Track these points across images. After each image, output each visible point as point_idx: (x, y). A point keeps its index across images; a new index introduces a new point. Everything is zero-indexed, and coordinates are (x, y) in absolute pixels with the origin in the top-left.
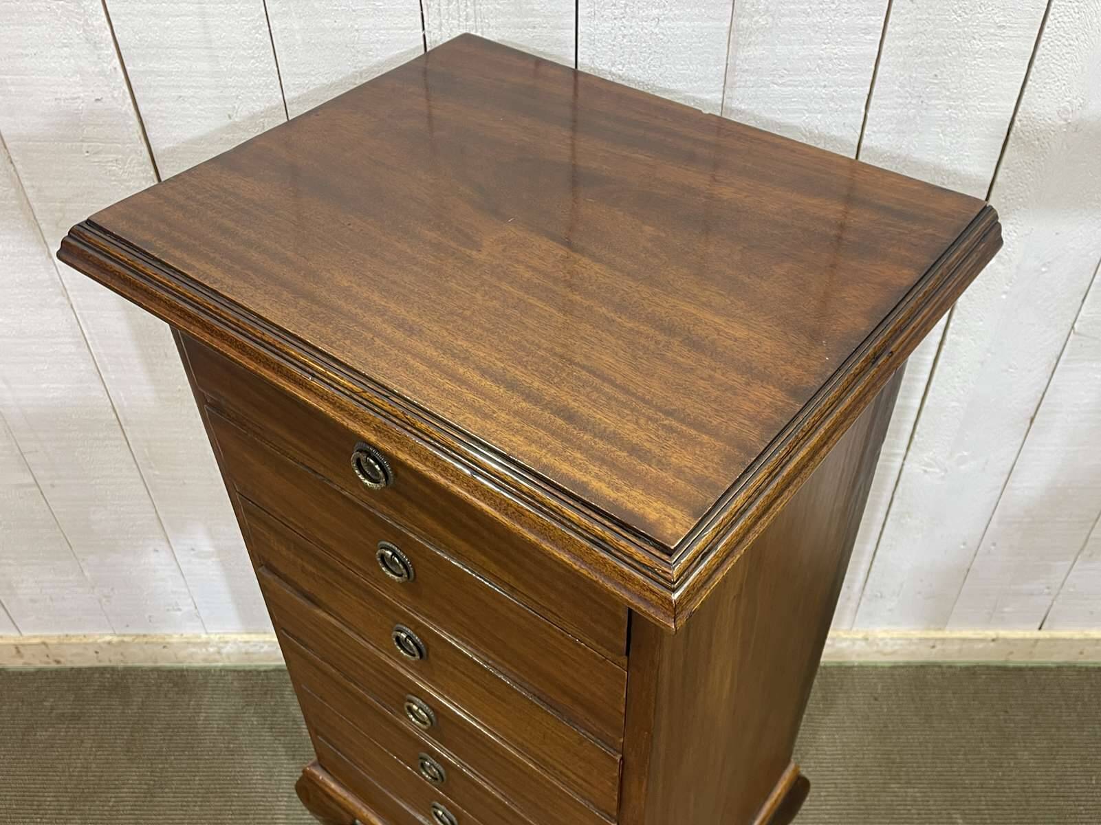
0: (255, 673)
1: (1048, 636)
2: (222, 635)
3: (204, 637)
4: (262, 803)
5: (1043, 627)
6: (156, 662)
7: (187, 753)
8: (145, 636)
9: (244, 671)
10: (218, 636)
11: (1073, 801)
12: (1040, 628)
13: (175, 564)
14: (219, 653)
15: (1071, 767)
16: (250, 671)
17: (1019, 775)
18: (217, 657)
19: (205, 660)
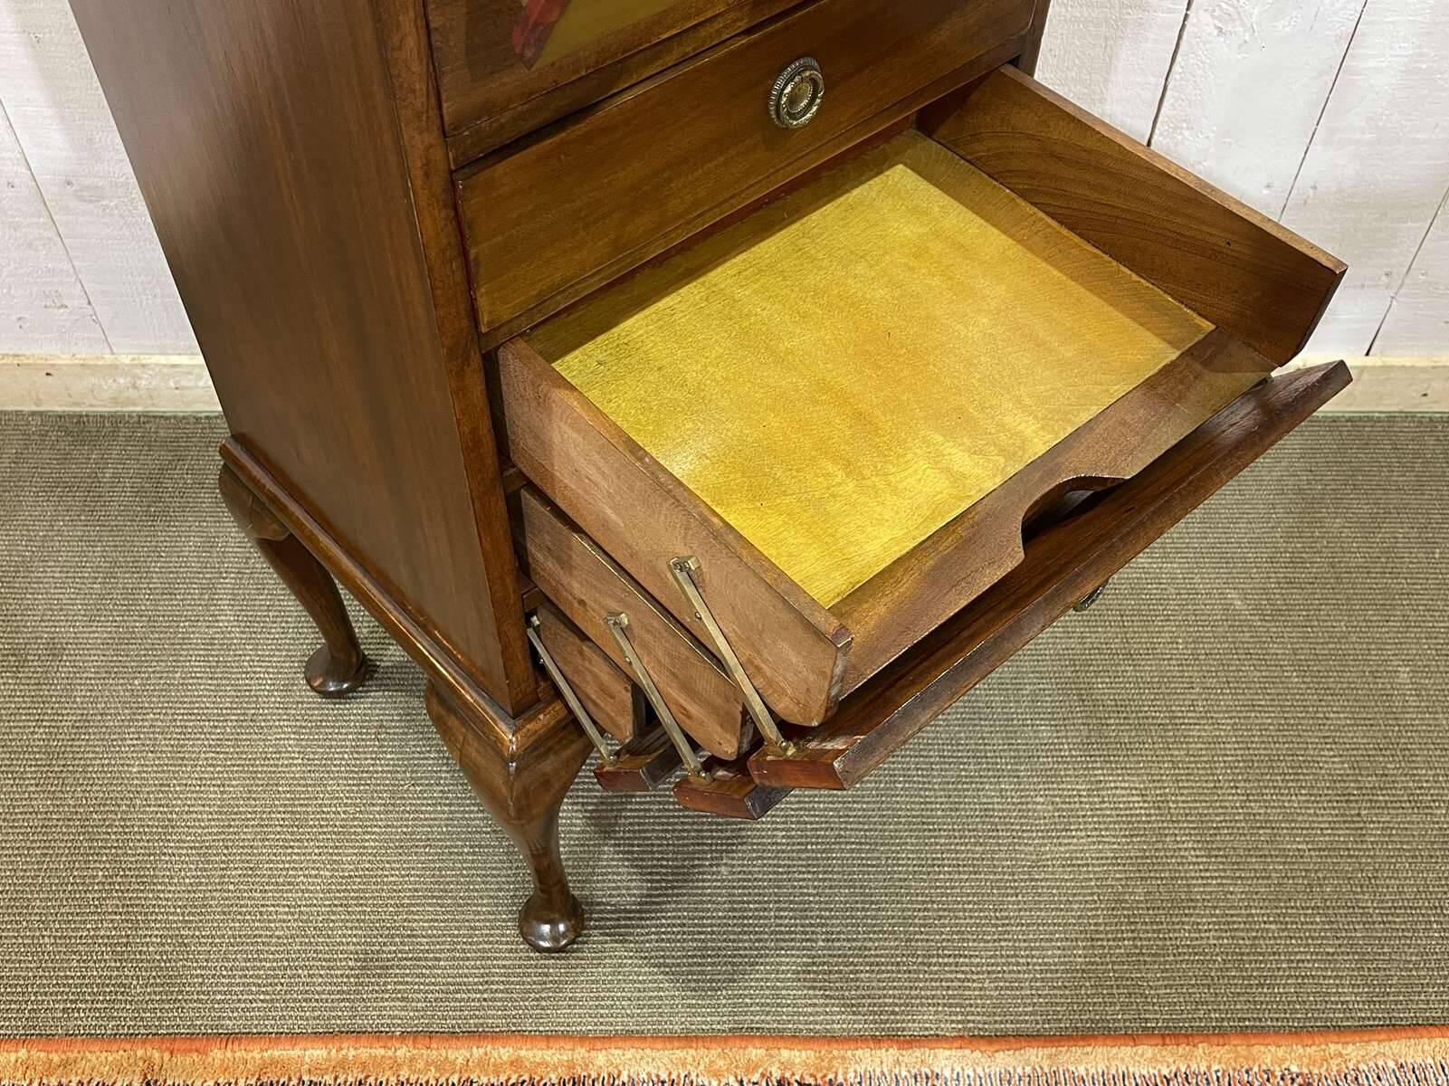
0: (192, 420)
1: (1379, 363)
2: (136, 356)
3: (109, 359)
4: (196, 581)
5: (1371, 353)
6: (38, 402)
7: (83, 518)
8: (15, 356)
9: (175, 417)
10: (130, 357)
11: (1406, 578)
12: (1367, 354)
13: (45, 213)
14: (135, 387)
15: (1404, 538)
16: (184, 418)
17: (1326, 547)
18: (132, 393)
19: (115, 401)
